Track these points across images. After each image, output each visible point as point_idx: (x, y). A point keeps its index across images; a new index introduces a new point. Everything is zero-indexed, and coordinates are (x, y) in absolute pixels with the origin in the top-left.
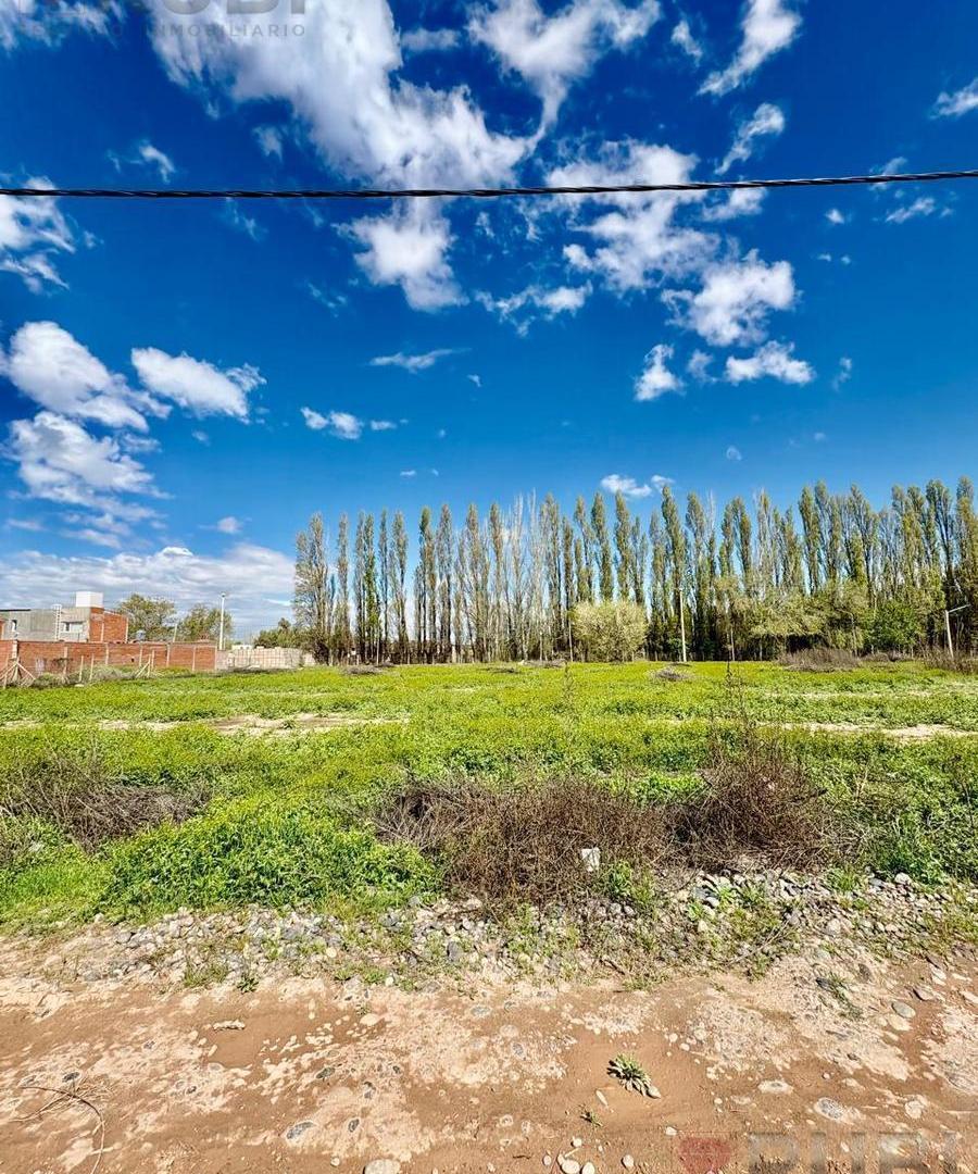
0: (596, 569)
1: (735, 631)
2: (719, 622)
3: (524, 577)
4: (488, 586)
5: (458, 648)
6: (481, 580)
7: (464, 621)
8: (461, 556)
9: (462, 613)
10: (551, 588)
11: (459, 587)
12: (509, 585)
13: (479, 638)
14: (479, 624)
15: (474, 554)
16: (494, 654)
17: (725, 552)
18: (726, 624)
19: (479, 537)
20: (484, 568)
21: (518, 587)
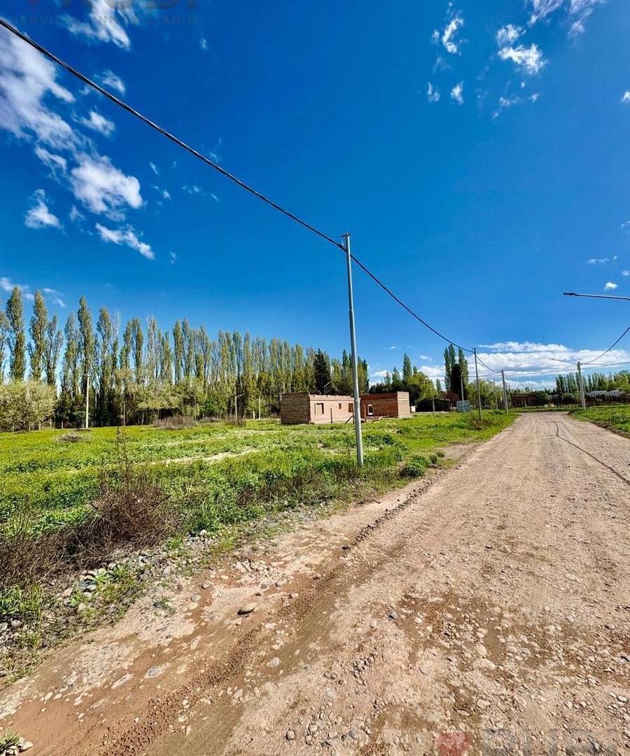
1: (127, 406)
2: (116, 400)
17: (125, 353)
18: (121, 401)
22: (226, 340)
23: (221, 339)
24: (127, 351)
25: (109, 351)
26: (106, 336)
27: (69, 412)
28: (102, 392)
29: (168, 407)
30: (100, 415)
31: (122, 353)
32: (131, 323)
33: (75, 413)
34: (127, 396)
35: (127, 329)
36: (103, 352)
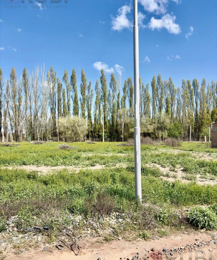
0: (71, 103)
1: (124, 130)
2: (119, 127)
3: (39, 104)
4: (21, 107)
5: (5, 135)
6: (18, 104)
7: (9, 123)
8: (7, 92)
9: (8, 119)
10: (51, 110)
11: (6, 107)
12: (32, 107)
13: (16, 131)
14: (16, 125)
15: (14, 92)
16: (23, 138)
17: (123, 99)
18: (121, 128)
19: (17, 83)
20: (20, 99)
21: (36, 108)
22: (187, 86)
23: (183, 86)
24: (125, 98)
25: (115, 99)
26: (114, 90)
27: (98, 133)
28: (113, 123)
29: (146, 131)
30: (112, 135)
31: (122, 100)
32: (127, 81)
33: (100, 134)
34: (124, 125)
35: (125, 85)
36: (113, 100)
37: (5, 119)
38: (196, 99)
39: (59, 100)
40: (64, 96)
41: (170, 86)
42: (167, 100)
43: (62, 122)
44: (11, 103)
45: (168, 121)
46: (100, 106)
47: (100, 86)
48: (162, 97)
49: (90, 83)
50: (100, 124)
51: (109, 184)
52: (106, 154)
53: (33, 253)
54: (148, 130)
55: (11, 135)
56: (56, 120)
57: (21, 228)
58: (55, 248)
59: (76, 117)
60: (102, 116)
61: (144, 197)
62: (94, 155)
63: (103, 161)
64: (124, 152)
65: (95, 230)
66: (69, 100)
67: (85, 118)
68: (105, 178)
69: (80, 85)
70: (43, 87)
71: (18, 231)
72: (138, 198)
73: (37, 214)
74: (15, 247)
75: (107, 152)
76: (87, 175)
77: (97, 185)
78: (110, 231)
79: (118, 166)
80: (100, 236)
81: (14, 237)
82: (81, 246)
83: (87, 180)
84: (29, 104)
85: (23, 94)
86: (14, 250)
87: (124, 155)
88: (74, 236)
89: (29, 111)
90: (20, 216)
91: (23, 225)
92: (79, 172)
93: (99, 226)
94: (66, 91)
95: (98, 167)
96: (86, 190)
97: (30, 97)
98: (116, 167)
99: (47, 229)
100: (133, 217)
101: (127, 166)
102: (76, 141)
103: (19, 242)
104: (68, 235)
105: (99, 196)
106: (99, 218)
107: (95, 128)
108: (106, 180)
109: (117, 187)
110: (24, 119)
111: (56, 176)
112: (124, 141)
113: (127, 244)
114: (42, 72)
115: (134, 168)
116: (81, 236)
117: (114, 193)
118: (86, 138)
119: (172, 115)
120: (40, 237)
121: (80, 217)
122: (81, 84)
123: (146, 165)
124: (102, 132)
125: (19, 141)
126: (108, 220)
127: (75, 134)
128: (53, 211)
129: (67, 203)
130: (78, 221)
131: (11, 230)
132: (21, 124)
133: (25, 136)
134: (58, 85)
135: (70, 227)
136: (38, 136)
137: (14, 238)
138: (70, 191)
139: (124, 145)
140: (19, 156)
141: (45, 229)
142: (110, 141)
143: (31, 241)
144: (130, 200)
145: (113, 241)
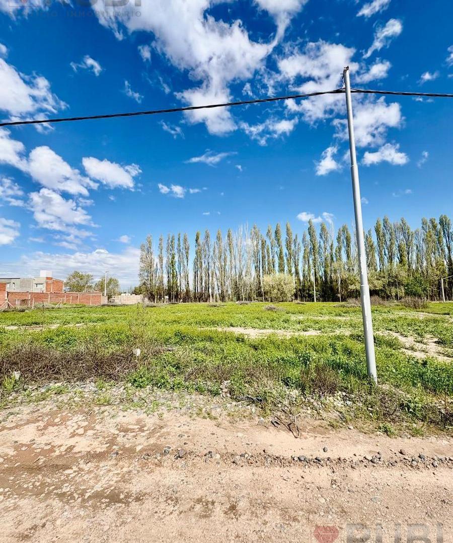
0: (276, 259)
1: (342, 288)
2: (334, 283)
3: (243, 263)
4: (227, 267)
5: (212, 295)
6: (223, 264)
7: (216, 283)
8: (214, 253)
9: (215, 279)
10: (256, 268)
11: (213, 268)
12: (237, 266)
13: (222, 291)
14: (222, 285)
15: (220, 252)
16: (229, 298)
17: (338, 251)
18: (337, 284)
19: (222, 244)
20: (225, 259)
21: (240, 267)
22: (431, 226)
23: (425, 226)
24: (340, 249)
25: (328, 250)
26: (326, 241)
27: (307, 291)
28: (326, 279)
29: (373, 288)
30: (325, 294)
31: (336, 251)
32: (341, 229)
33: (311, 293)
34: (341, 281)
35: (339, 234)
36: (325, 252)
37: (212, 279)
38: (447, 242)
39: (264, 257)
40: (268, 252)
41: (403, 229)
42: (399, 247)
43: (267, 280)
44: (217, 264)
45: (403, 274)
46: (308, 261)
47: (308, 238)
48: (392, 244)
49: (296, 236)
50: (310, 280)
51: (329, 355)
52: (320, 317)
53: (247, 425)
54: (375, 287)
55: (218, 295)
56: (261, 279)
57: (234, 395)
58: (270, 424)
59: (282, 274)
60: (313, 271)
61: (379, 376)
62: (306, 317)
63: (317, 326)
64: (344, 314)
65: (316, 410)
66: (273, 257)
67: (292, 275)
68: (323, 347)
69: (285, 239)
70: (247, 245)
71: (231, 398)
72: (372, 377)
73: (249, 382)
74: (229, 415)
75: (322, 315)
76: (301, 342)
77: (314, 355)
78: (336, 415)
79: (338, 332)
80: (323, 420)
81: (227, 404)
82: (301, 428)
83: (301, 347)
84: (234, 263)
85: (228, 253)
86: (228, 418)
87: (344, 318)
88: (291, 413)
89: (234, 270)
90: (233, 382)
91: (236, 392)
92: (290, 337)
93: (320, 406)
94: (270, 247)
95: (312, 333)
96: (301, 359)
97: (235, 256)
98: (336, 333)
99: (261, 400)
100: (366, 401)
101: (350, 333)
102: (282, 301)
103: (233, 410)
104: (284, 411)
105: (317, 369)
106: (320, 396)
107: (304, 286)
108: (323, 350)
109: (340, 359)
110: (230, 279)
111: (265, 341)
112: (342, 301)
113: (361, 437)
114: (245, 230)
115: (360, 336)
116: (300, 416)
117: (337, 366)
118: (294, 298)
119: (409, 267)
120: (253, 409)
121: (297, 392)
122: (287, 238)
123: (377, 332)
124: (313, 291)
125: (225, 302)
126: (333, 401)
127: (281, 294)
128: (265, 380)
129: (280, 374)
130: (295, 396)
131: (225, 396)
132: (227, 283)
133: (231, 297)
134: (262, 241)
135: (286, 402)
136: (244, 297)
137: (229, 405)
138: (283, 359)
139: (344, 306)
140: (226, 317)
141: (258, 400)
142: (323, 301)
143: (245, 411)
144: (359, 379)
145: (341, 429)
